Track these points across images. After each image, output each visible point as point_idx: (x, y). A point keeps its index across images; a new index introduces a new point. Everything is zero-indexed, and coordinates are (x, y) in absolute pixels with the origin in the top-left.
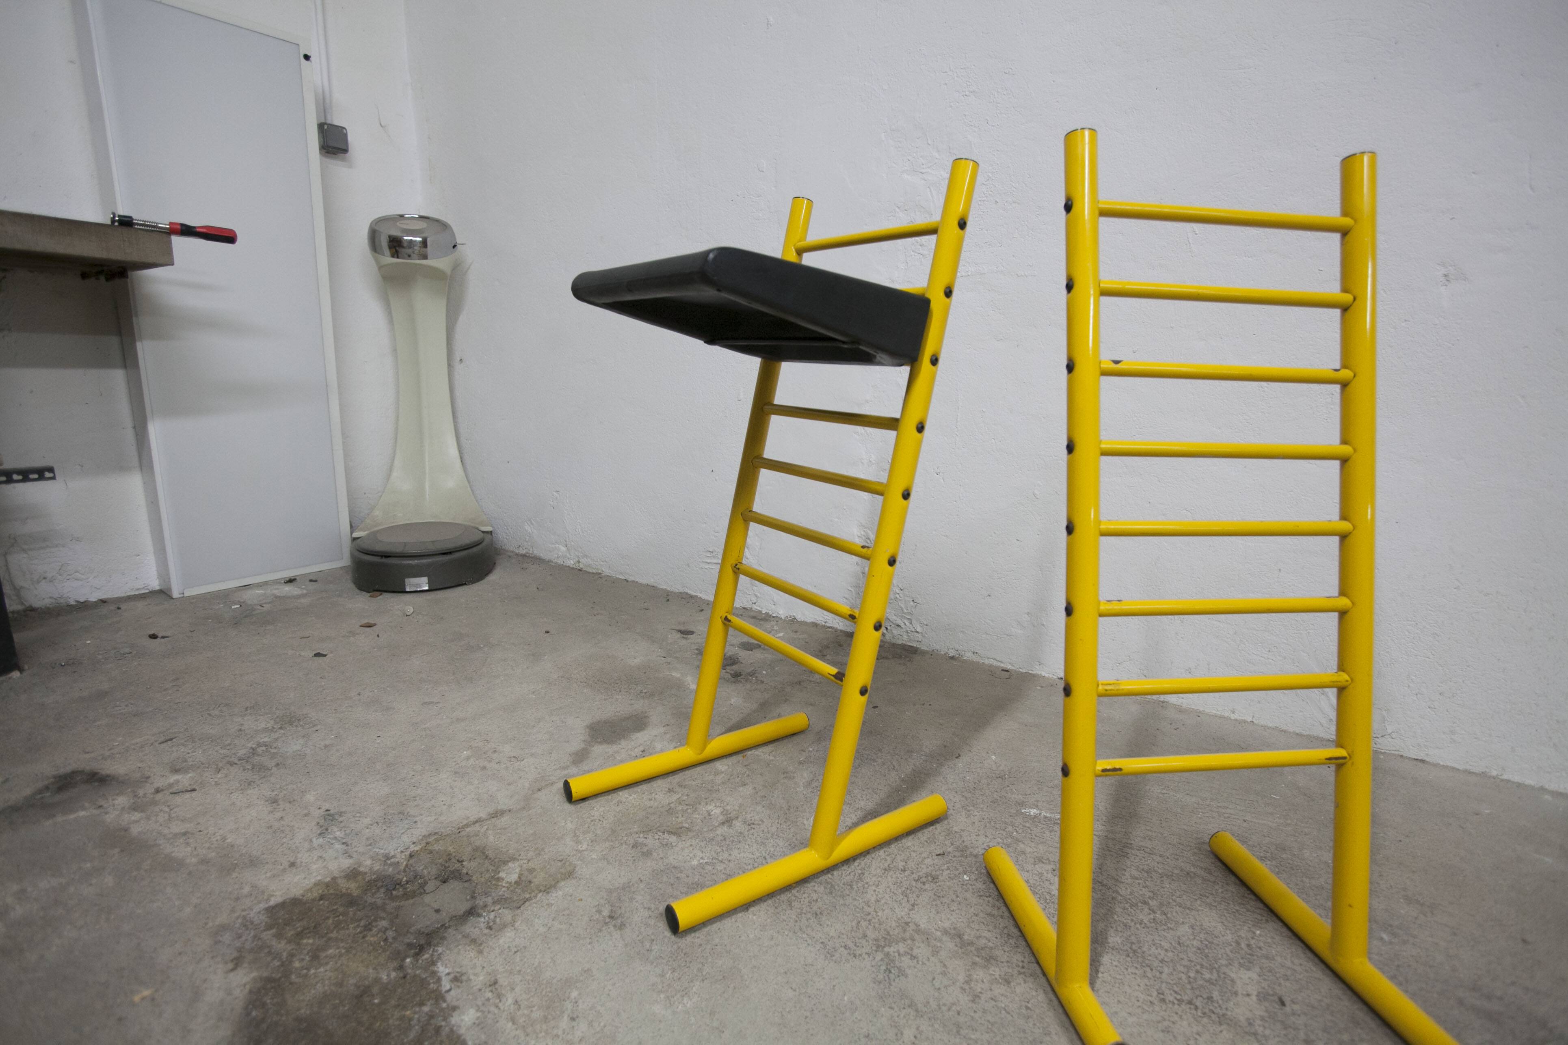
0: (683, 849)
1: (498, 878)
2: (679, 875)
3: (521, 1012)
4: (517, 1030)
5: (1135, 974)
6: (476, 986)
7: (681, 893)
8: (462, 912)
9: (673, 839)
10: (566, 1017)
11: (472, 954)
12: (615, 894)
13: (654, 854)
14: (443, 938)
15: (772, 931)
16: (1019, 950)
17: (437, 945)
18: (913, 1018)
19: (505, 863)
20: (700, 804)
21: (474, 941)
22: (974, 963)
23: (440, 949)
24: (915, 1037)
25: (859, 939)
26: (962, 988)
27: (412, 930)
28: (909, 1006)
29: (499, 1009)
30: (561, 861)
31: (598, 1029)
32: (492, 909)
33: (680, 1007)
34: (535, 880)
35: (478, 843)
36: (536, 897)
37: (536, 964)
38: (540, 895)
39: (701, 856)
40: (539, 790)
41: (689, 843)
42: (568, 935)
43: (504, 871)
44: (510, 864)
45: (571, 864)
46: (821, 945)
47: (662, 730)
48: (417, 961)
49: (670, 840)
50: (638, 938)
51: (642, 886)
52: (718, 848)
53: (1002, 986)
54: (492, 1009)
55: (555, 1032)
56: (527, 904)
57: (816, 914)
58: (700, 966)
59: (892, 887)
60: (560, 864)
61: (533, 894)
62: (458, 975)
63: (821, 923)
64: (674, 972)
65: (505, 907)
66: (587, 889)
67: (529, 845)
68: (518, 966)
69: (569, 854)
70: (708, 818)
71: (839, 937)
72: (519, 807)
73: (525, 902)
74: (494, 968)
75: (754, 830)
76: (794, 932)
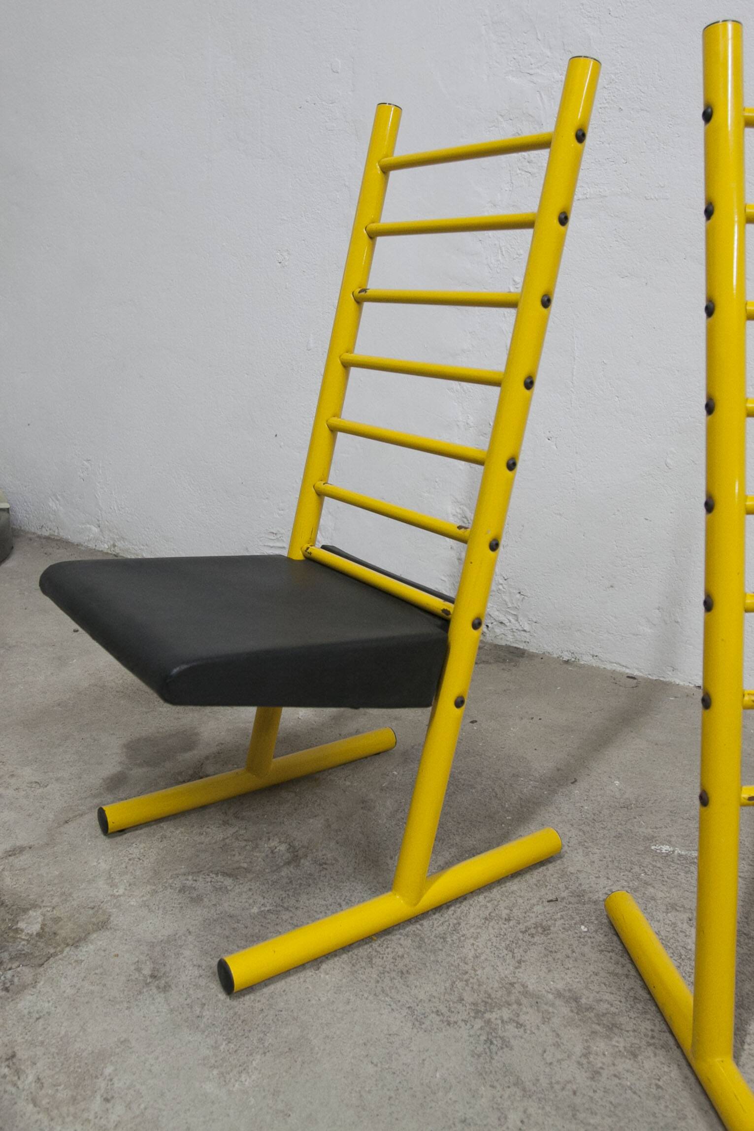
0: (240, 894)
1: (17, 929)
2: (235, 926)
3: (43, 1091)
4: (39, 1113)
7: (238, 947)
9: (228, 882)
10: (98, 1098)
12: (158, 948)
13: (205, 900)
15: (348, 994)
16: (649, 1016)
18: (519, 1099)
19: (25, 911)
20: (261, 840)
22: (594, 1032)
24: (522, 1122)
25: (454, 1003)
26: (579, 1063)
28: (514, 1085)
29: (18, 1088)
30: (93, 908)
31: (138, 1112)
32: (9, 966)
33: (237, 1086)
34: (59, 932)
36: (62, 952)
37: (63, 1033)
38: (68, 949)
39: (263, 901)
40: (66, 822)
41: (247, 888)
42: (101, 998)
43: (23, 920)
44: (31, 912)
45: (104, 912)
46: (407, 1010)
49: (225, 883)
50: (186, 1002)
51: (190, 938)
52: (283, 892)
53: (628, 1061)
54: (9, 1088)
55: (85, 1115)
56: (52, 961)
57: (402, 973)
58: (262, 1035)
59: (494, 939)
60: (91, 912)
61: (59, 948)
63: (409, 983)
64: (229, 1042)
65: (24, 963)
66: (124, 941)
67: (54, 888)
68: (41, 1035)
69: (103, 900)
70: (270, 855)
71: (430, 1000)
72: (41, 843)
73: (49, 958)
74: (11, 1037)
75: (326, 869)
76: (375, 995)
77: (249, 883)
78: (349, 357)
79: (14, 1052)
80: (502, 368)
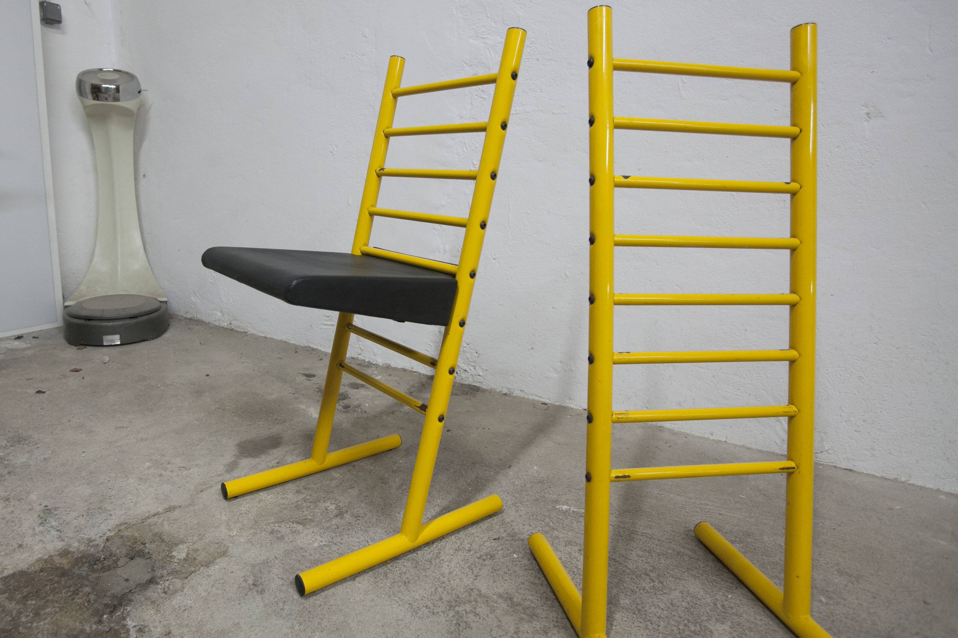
0: (307, 535)
1: (171, 556)
2: (304, 554)
5: (640, 627)
6: (155, 635)
7: (306, 567)
8: (145, 581)
9: (300, 527)
11: (152, 612)
12: (257, 568)
13: (286, 538)
14: (131, 601)
15: (372, 595)
16: (554, 609)
17: (127, 605)
19: (176, 545)
20: (319, 502)
21: (153, 602)
22: (522, 619)
23: (129, 608)
25: (436, 601)
27: (108, 594)
30: (217, 544)
32: (167, 579)
34: (198, 558)
35: (156, 530)
36: (199, 570)
37: (199, 619)
38: (203, 568)
39: (321, 539)
40: (202, 491)
41: (311, 531)
42: (223, 598)
43: (175, 550)
44: (180, 546)
45: (225, 545)
46: (408, 605)
47: (292, 447)
48: (112, 617)
49: (298, 528)
50: (274, 600)
51: (277, 562)
52: (333, 534)
56: (193, 575)
57: (405, 583)
58: (320, 620)
59: (461, 563)
60: (216, 546)
61: (197, 568)
62: (141, 627)
63: (409, 589)
64: (300, 625)
65: (176, 577)
66: (236, 564)
67: (194, 531)
68: (186, 620)
69: (223, 538)
70: (326, 511)
71: (422, 599)
72: (186, 504)
73: (191, 573)
74: (168, 621)
75: (359, 520)
76: (389, 596)
77: (312, 528)
78: (373, 209)
79: (170, 630)
80: (467, 216)
